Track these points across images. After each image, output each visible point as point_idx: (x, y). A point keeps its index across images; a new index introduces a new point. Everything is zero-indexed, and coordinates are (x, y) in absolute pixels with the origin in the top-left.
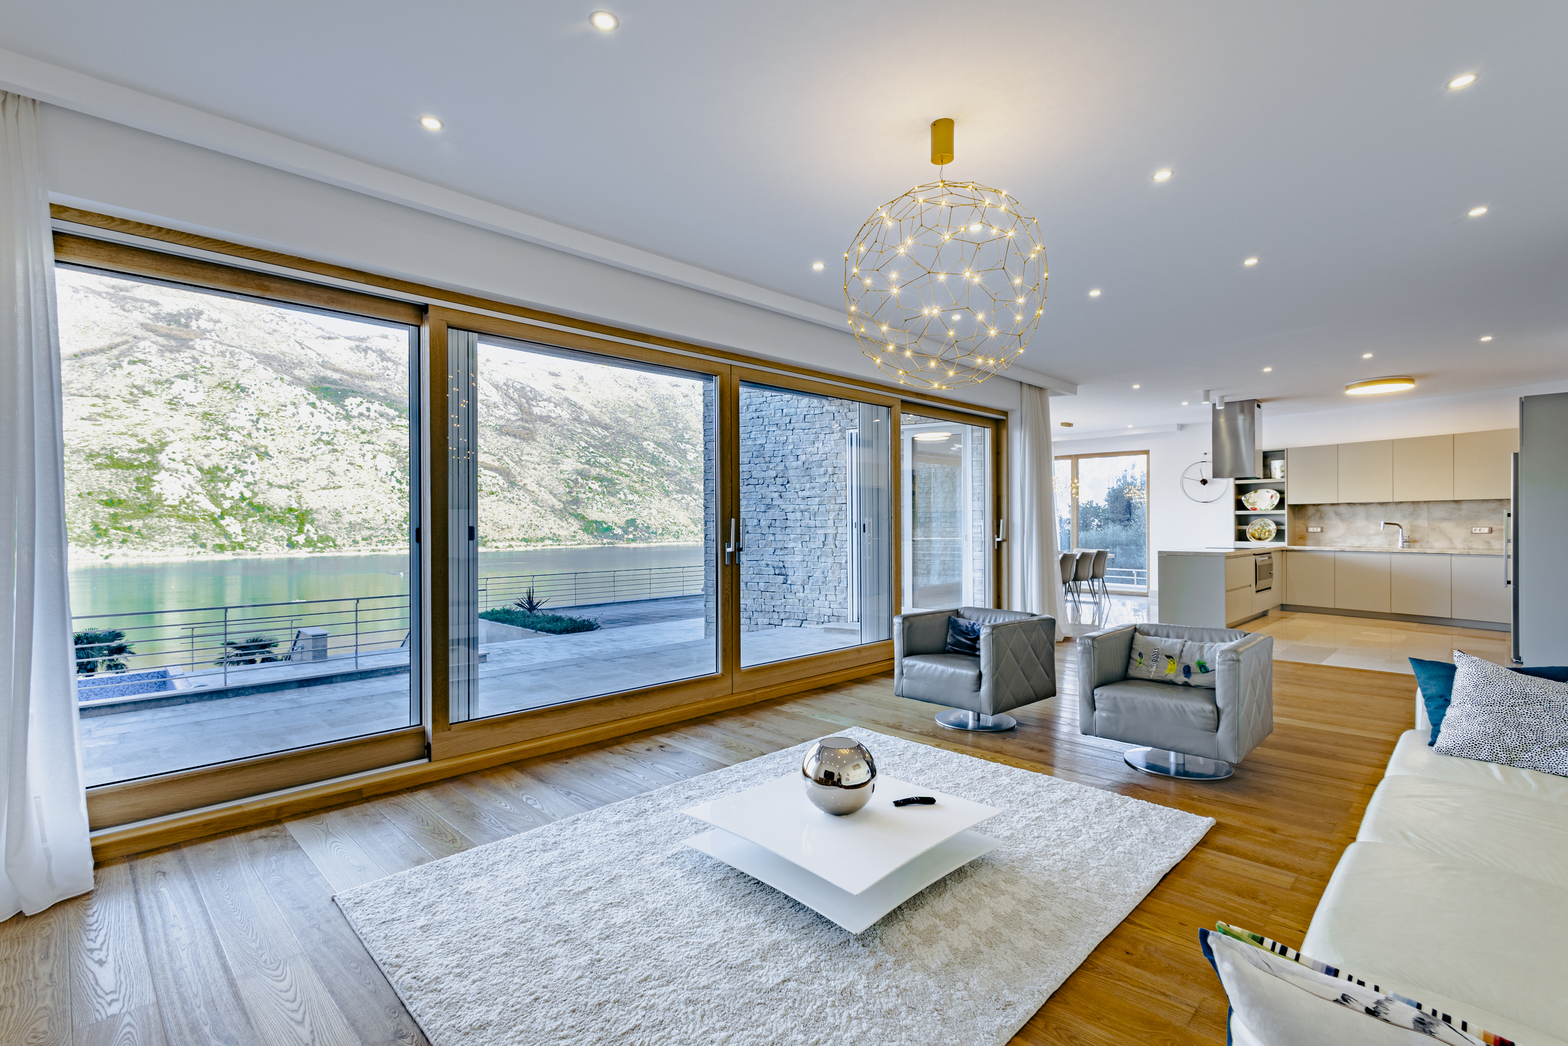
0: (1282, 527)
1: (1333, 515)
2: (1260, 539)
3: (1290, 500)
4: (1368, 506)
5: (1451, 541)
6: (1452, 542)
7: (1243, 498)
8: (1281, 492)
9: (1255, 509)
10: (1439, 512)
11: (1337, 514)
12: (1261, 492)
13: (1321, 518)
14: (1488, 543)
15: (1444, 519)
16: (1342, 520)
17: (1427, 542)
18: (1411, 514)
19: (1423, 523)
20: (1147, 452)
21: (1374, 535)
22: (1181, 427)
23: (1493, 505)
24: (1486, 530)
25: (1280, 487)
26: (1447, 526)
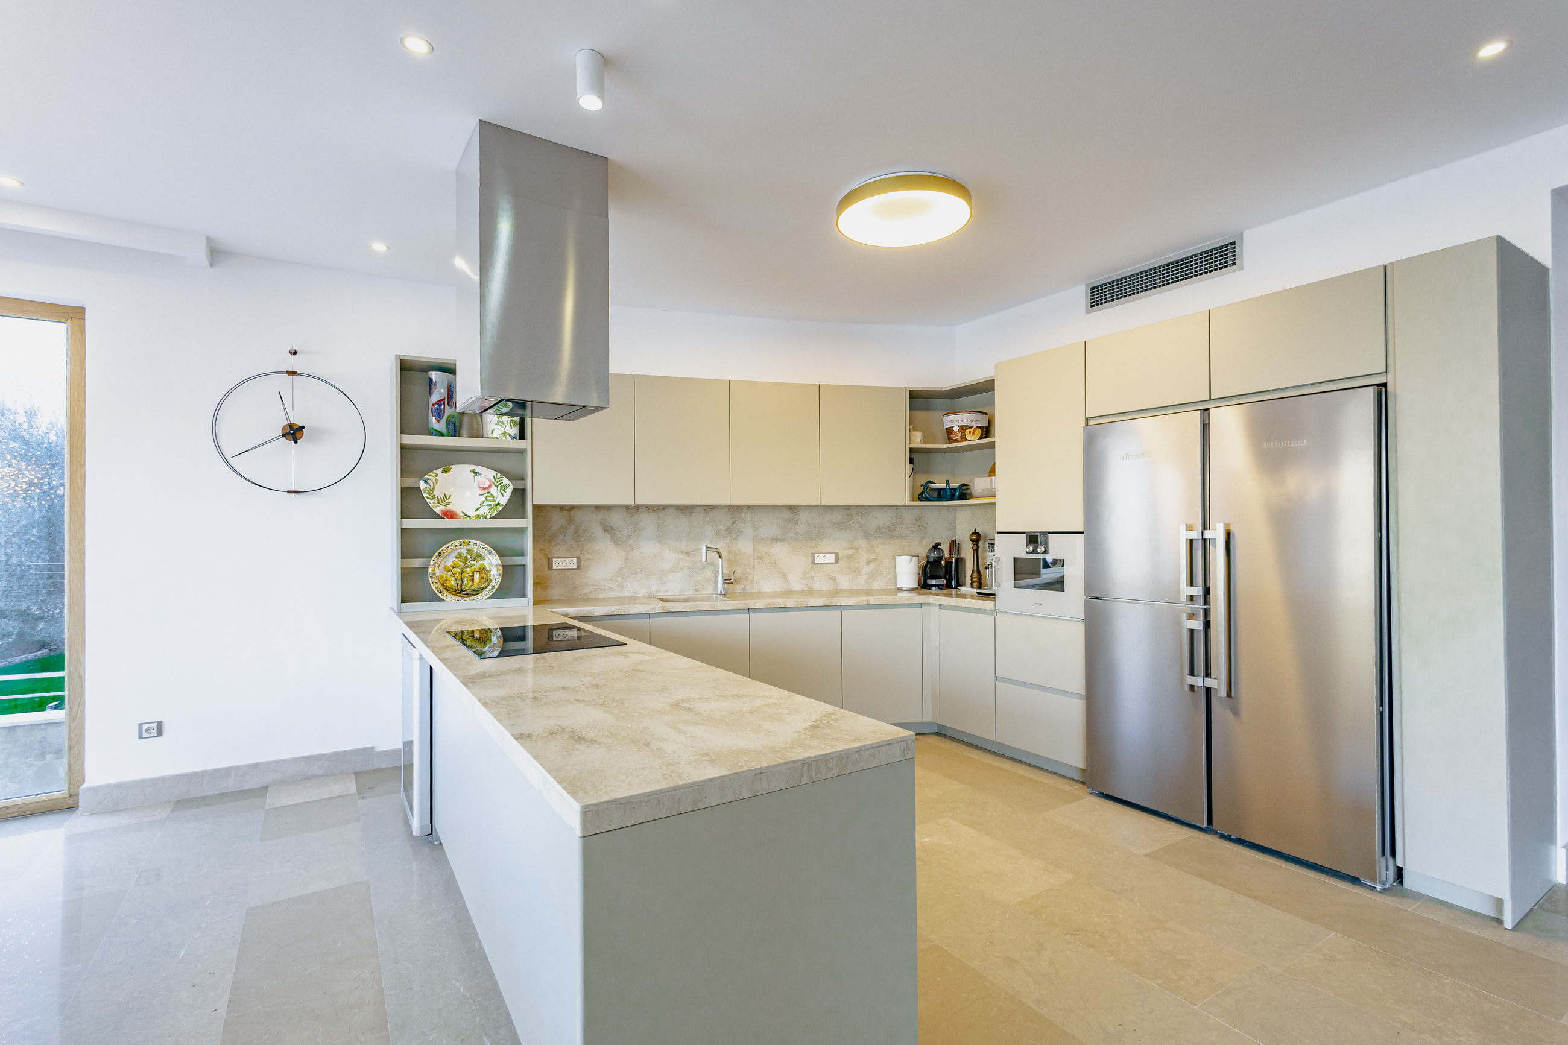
0: (517, 560)
1: (598, 531)
2: (460, 592)
3: (538, 495)
4: (662, 514)
5: (784, 576)
6: (787, 581)
7: (422, 485)
8: (518, 477)
9: (450, 515)
10: (769, 526)
11: (608, 530)
12: (461, 472)
13: (577, 536)
14: (834, 579)
15: (776, 540)
16: (616, 541)
17: (752, 582)
18: (729, 530)
19: (745, 546)
20: (74, 315)
21: (671, 571)
22: (216, 253)
23: (838, 516)
24: (831, 558)
25: (508, 463)
26: (779, 551)
